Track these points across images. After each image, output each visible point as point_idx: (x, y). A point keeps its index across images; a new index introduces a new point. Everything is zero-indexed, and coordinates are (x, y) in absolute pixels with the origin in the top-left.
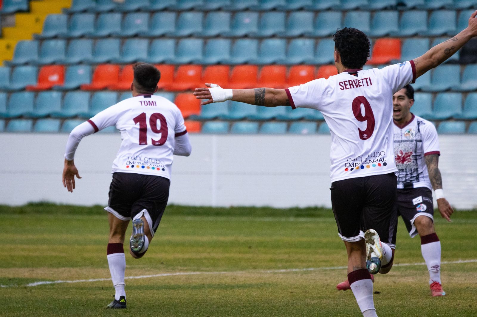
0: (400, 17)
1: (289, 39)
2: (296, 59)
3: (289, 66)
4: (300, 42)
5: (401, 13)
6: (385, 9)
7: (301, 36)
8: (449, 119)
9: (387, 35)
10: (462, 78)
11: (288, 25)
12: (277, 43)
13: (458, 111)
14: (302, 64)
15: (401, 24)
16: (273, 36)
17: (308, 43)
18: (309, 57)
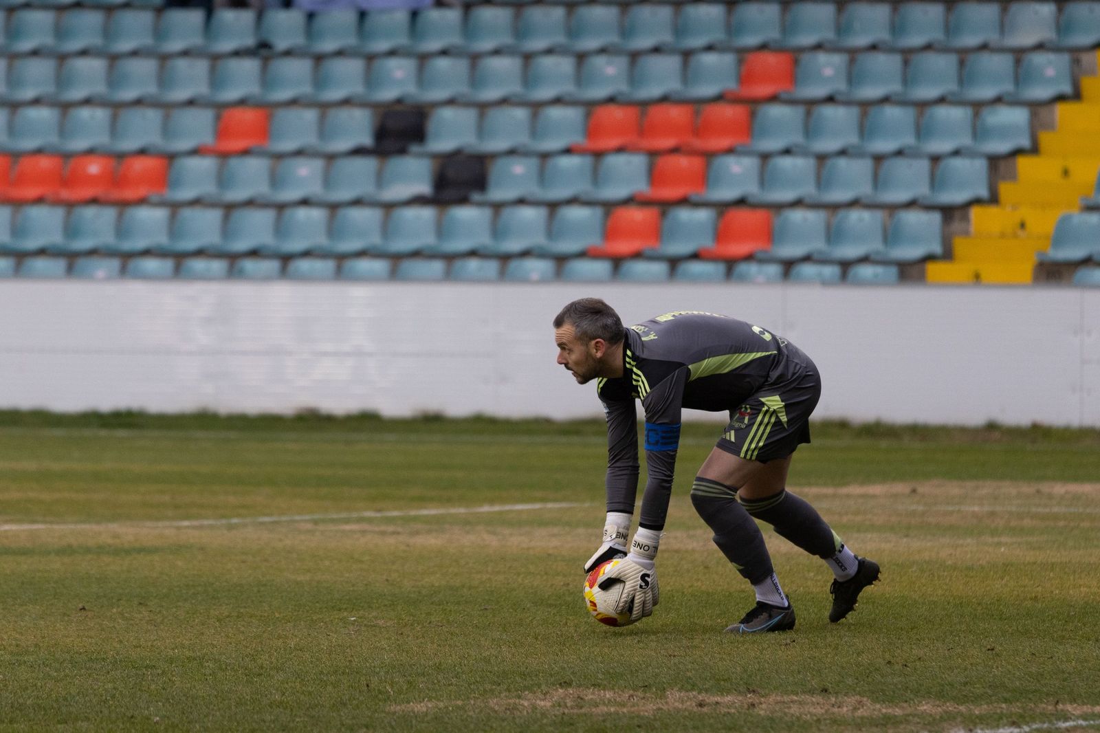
0: (264, 68)
1: (65, 107)
2: (80, 144)
3: (67, 156)
4: (85, 113)
5: (266, 61)
6: (237, 54)
7: (87, 102)
8: (361, 254)
9: (242, 102)
10: (380, 180)
11: (62, 80)
12: (44, 114)
13: (375, 240)
14: (90, 152)
15: (266, 80)
16: (36, 102)
17: (99, 115)
18: (101, 139)
